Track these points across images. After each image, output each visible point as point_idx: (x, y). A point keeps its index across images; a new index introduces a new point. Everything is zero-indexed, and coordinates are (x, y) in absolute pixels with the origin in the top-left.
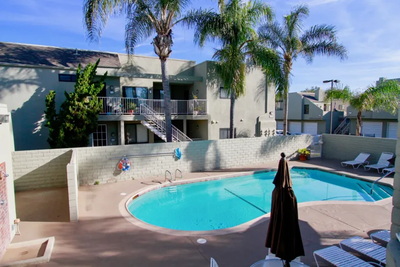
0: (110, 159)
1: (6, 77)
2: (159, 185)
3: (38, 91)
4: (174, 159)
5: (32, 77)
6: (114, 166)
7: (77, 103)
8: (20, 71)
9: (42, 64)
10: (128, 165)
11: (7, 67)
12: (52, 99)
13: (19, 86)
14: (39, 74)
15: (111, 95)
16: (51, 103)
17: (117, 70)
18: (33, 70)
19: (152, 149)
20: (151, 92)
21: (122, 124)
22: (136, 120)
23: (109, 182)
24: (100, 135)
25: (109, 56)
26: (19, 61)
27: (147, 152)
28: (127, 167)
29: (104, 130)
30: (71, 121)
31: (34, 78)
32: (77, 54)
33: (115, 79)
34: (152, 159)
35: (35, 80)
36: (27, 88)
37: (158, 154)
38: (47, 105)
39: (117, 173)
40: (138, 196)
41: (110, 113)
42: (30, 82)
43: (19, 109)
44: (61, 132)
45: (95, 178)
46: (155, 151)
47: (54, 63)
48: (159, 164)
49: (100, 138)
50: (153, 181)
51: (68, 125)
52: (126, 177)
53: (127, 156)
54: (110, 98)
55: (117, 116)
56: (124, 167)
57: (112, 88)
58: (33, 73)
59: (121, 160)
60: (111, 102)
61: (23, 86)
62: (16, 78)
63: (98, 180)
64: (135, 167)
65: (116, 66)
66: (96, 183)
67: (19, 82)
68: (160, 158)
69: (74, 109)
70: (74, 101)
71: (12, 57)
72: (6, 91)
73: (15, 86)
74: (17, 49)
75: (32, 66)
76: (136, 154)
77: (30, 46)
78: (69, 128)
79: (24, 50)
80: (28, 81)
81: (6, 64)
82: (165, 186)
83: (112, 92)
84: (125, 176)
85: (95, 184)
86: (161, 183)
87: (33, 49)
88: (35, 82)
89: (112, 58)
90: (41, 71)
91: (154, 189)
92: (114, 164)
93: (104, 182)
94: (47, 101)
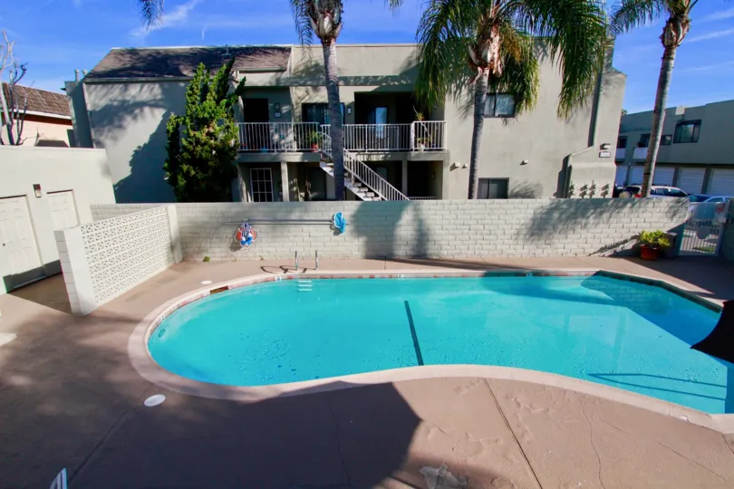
0: (224, 224)
1: (128, 98)
3: (166, 117)
4: (333, 232)
5: (155, 96)
6: (230, 236)
7: (192, 133)
8: (142, 87)
9: (169, 74)
10: (250, 235)
11: (126, 83)
12: (173, 129)
13: (142, 111)
14: (164, 91)
15: (277, 119)
16: (172, 134)
17: (280, 74)
18: (157, 86)
19: (291, 212)
20: (349, 111)
21: (284, 168)
23: (224, 259)
24: (262, 185)
25: (276, 52)
26: (141, 73)
27: (280, 216)
28: (248, 239)
29: (268, 178)
30: (188, 162)
31: (159, 97)
32: (227, 54)
33: (281, 91)
34: (293, 229)
35: (160, 100)
36: (152, 112)
37: (301, 221)
38: (169, 139)
39: (236, 246)
40: (226, 288)
41: (265, 150)
42: (154, 104)
43: (145, 145)
44: (179, 177)
45: (203, 251)
46: (295, 216)
47: (185, 72)
48: (305, 239)
49: (262, 190)
50: (281, 267)
51: (185, 167)
52: (250, 255)
53: (249, 221)
54: (275, 124)
55: (276, 153)
56: (244, 239)
57: (277, 107)
58: (157, 89)
59: (240, 226)
60: (276, 131)
61: (147, 109)
62: (139, 99)
63: (208, 255)
64: (264, 240)
65: (277, 68)
66: (206, 260)
67: (141, 105)
68: (306, 228)
69: (190, 143)
70: (188, 130)
71: (139, 69)
72: (129, 118)
73: (137, 111)
74: (150, 55)
75: (153, 79)
76: (267, 218)
77: (168, 50)
78: (188, 172)
79: (159, 56)
80: (152, 103)
81: (125, 79)
82: (290, 278)
83: (278, 115)
84: (249, 253)
85: (204, 261)
86: (286, 271)
87: (172, 54)
88: (161, 103)
89: (280, 54)
90: (166, 85)
91: (266, 281)
92: (228, 233)
93: (216, 259)
94: (168, 131)
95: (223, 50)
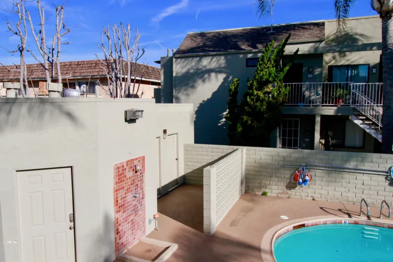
0: (284, 166)
1: (200, 67)
2: (345, 219)
3: (225, 79)
4: (388, 182)
5: (221, 64)
6: (288, 176)
7: (255, 92)
8: (212, 60)
9: (231, 49)
10: (307, 178)
11: (201, 57)
12: (235, 88)
13: (209, 76)
14: (227, 62)
15: (310, 80)
16: (234, 92)
17: (318, 44)
18: (223, 58)
19: (347, 161)
20: (374, 71)
21: (318, 119)
22: (340, 114)
23: (279, 195)
24: (290, 131)
25: (312, 27)
26: (212, 49)
27: (337, 163)
28: (305, 181)
29: (296, 126)
30: (248, 114)
31: (223, 66)
32: (271, 31)
33: (316, 57)
34: (347, 176)
35: (223, 67)
36: (216, 77)
37: (356, 170)
38: (230, 96)
39: (291, 186)
40: (303, 225)
41: (302, 104)
43: (208, 99)
44: (239, 125)
45: (263, 187)
46: (352, 164)
47: (243, 47)
48: (358, 186)
49: (290, 136)
50: (340, 210)
51: (245, 118)
52: (303, 194)
53: (306, 165)
54: (307, 83)
55: (311, 107)
56: (301, 181)
57: (311, 70)
58: (222, 60)
59: (297, 169)
60: (307, 89)
61: (213, 75)
62: (208, 67)
63: (267, 190)
64: (317, 183)
65: (317, 39)
66: (264, 194)
67: (210, 71)
68: (360, 176)
69: (252, 100)
71: (207, 46)
72: (200, 81)
73: (206, 76)
74: (214, 36)
75: (221, 53)
76: (322, 165)
77: (226, 32)
78: (246, 122)
79: (221, 37)
80: (217, 70)
81: (202, 54)
82: (356, 223)
83: (310, 76)
84: (301, 193)
85: (263, 195)
86: (350, 216)
87: (229, 34)
88: (224, 70)
89: (316, 28)
90: (229, 57)
91: (334, 223)
92: (287, 174)
93: (273, 195)
94: (230, 90)
95: (268, 29)
